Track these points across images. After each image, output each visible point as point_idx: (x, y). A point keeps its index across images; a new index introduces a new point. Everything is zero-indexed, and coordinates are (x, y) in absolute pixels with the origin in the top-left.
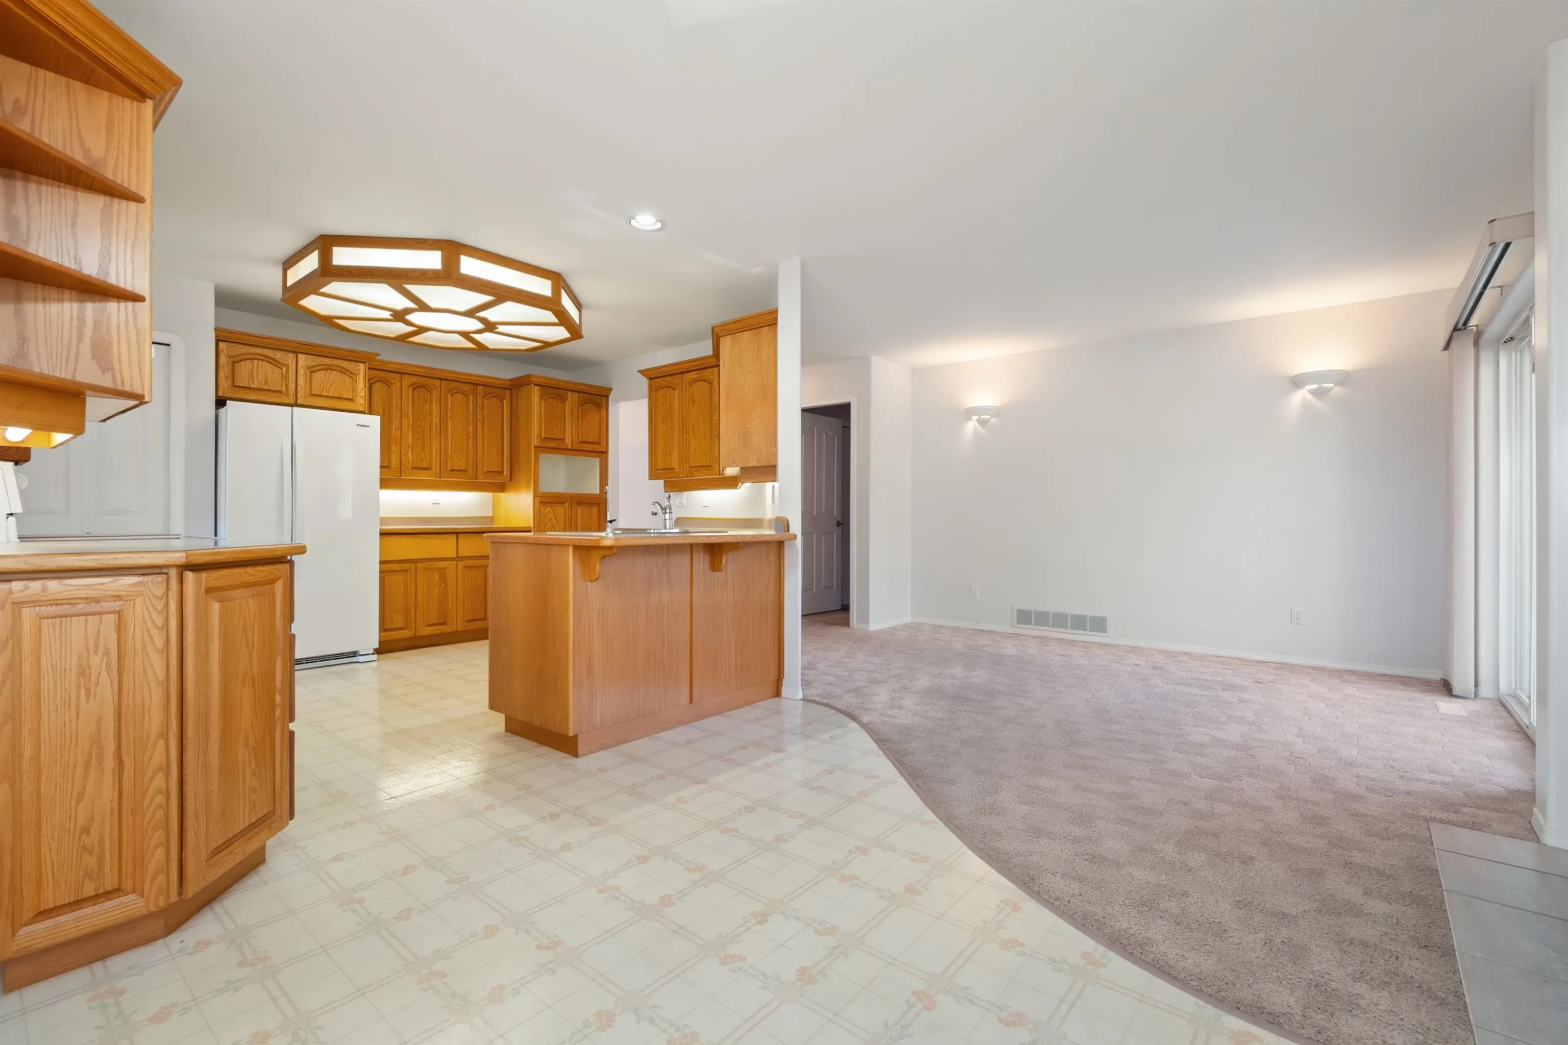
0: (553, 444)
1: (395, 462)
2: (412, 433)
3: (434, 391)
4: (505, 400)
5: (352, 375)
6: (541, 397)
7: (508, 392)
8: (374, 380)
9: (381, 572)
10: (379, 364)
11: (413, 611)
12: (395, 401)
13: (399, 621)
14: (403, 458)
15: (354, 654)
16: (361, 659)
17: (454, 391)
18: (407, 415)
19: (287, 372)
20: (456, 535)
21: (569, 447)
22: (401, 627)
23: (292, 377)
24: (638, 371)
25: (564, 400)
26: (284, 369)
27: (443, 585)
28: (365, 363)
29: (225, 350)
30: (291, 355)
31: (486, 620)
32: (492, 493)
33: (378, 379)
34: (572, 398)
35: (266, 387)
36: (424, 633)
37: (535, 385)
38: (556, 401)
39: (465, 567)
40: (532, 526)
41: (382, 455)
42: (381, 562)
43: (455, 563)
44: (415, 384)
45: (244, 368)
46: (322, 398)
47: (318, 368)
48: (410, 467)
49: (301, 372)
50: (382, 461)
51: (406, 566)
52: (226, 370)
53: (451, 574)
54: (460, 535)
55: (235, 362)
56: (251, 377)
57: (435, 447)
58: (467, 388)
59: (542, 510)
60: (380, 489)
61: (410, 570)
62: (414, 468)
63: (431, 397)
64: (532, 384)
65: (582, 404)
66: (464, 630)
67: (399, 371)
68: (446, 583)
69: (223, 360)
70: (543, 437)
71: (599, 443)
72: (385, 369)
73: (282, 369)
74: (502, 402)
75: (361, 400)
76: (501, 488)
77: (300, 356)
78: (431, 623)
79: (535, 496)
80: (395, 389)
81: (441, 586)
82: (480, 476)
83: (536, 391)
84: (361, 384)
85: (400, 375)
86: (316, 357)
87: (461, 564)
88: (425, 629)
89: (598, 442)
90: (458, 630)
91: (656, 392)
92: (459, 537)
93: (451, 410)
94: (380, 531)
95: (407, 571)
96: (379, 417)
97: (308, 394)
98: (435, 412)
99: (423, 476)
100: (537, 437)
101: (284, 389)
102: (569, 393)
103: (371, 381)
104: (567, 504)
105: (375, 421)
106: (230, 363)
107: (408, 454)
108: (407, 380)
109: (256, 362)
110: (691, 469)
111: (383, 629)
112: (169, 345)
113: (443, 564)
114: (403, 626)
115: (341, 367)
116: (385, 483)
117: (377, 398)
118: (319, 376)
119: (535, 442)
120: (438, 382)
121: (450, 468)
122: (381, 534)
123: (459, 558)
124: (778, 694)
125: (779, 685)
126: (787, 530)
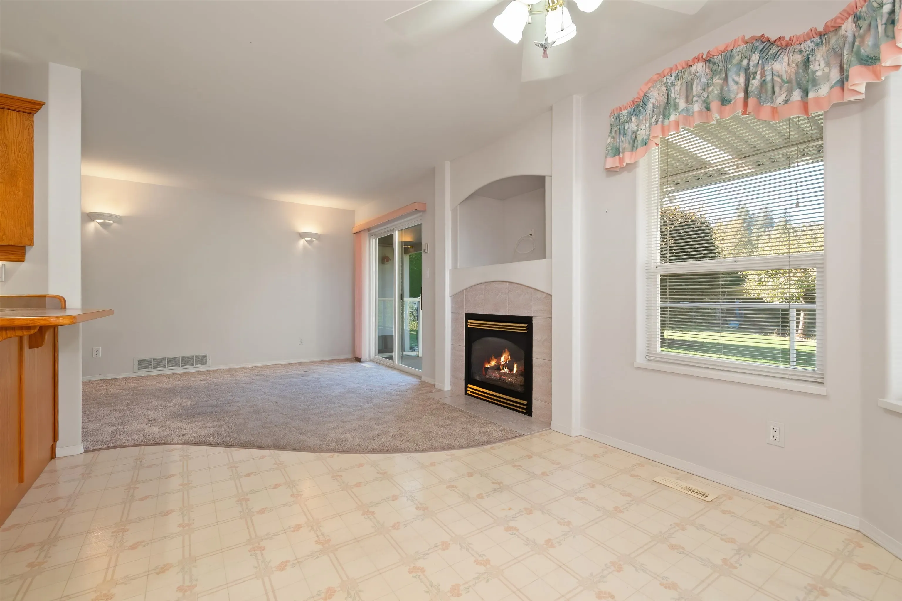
124: (53, 456)
125: (53, 448)
126: (63, 307)
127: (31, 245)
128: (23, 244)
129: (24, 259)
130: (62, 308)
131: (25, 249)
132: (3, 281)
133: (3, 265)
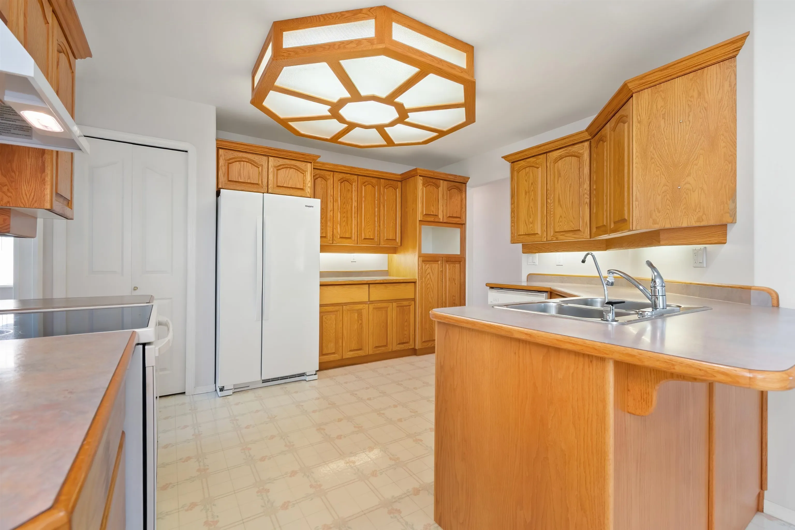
0: (432, 219)
1: (329, 235)
2: (340, 213)
3: (354, 183)
4: (398, 189)
5: (303, 172)
6: (424, 184)
7: (399, 184)
8: (317, 176)
9: (321, 313)
10: (319, 165)
11: (340, 341)
12: (330, 192)
13: (331, 347)
14: (334, 230)
15: (303, 375)
16: (308, 378)
17: (366, 183)
18: (337, 201)
19: (262, 170)
20: (368, 285)
21: (441, 221)
22: (333, 352)
23: (265, 173)
24: (502, 157)
25: (438, 187)
26: (260, 168)
27: (360, 322)
28: (311, 163)
29: (223, 155)
30: (265, 158)
31: (387, 347)
32: (387, 255)
33: (319, 176)
34: (443, 185)
35: (249, 181)
36: (347, 357)
37: (420, 176)
38: (433, 188)
39: (374, 308)
40: (417, 278)
41: (322, 229)
42: (321, 306)
43: (367, 305)
44: (342, 178)
45: (236, 167)
46: (284, 188)
47: (281, 167)
48: (339, 237)
49: (271, 170)
50: (322, 233)
51: (336, 308)
52: (224, 170)
53: (365, 312)
54: (370, 285)
55: (229, 163)
56: (240, 175)
57: (354, 222)
58: (374, 181)
59: (424, 267)
60: (320, 253)
61: (339, 311)
62: (341, 237)
63: (352, 188)
64: (418, 175)
65: (449, 189)
66: (373, 353)
67: (332, 170)
68: (362, 320)
69: (221, 162)
70: (424, 214)
71: (460, 218)
72: (325, 169)
73: (259, 168)
74: (395, 190)
75: (308, 190)
76: (394, 250)
77: (271, 159)
78: (353, 349)
79: (419, 256)
80: (330, 182)
81: (359, 322)
82: (382, 243)
83: (420, 181)
84: (309, 178)
85: (333, 173)
86: (280, 159)
87: (371, 306)
88: (348, 353)
89: (460, 216)
90: (369, 354)
91: (518, 172)
92: (370, 286)
93: (364, 197)
94: (320, 283)
95: (337, 311)
96: (320, 200)
97: (275, 186)
98: (354, 198)
99: (346, 243)
100: (421, 213)
101: (260, 182)
102: (441, 181)
103: (315, 178)
104: (439, 262)
105: (317, 203)
106: (227, 164)
107: (337, 228)
108: (338, 176)
109: (242, 163)
110: (556, 234)
111: (321, 354)
112: (187, 152)
113: (360, 306)
114: (334, 352)
115: (296, 166)
116: (324, 249)
117: (318, 189)
118: (282, 173)
119: (419, 217)
120: (356, 177)
121: (363, 238)
122: (321, 285)
123: (371, 302)
124: (759, 509)
125: (760, 498)
126: (775, 304)
127: (734, 221)
128: (724, 223)
129: (726, 240)
130: (773, 306)
131: (727, 228)
132: (705, 266)
133: (705, 248)
